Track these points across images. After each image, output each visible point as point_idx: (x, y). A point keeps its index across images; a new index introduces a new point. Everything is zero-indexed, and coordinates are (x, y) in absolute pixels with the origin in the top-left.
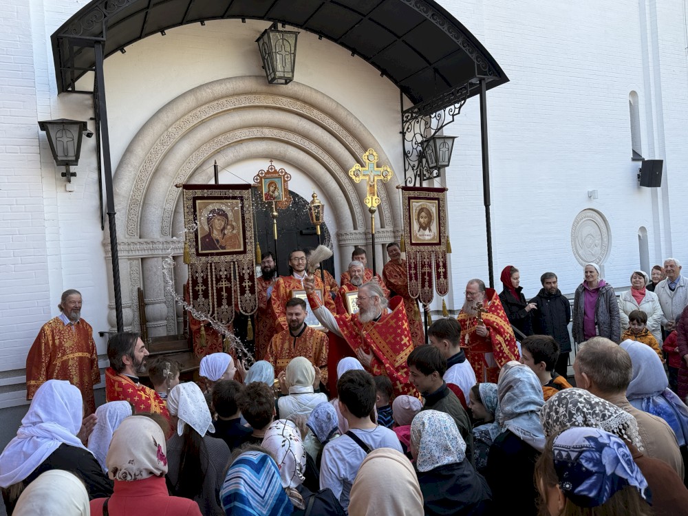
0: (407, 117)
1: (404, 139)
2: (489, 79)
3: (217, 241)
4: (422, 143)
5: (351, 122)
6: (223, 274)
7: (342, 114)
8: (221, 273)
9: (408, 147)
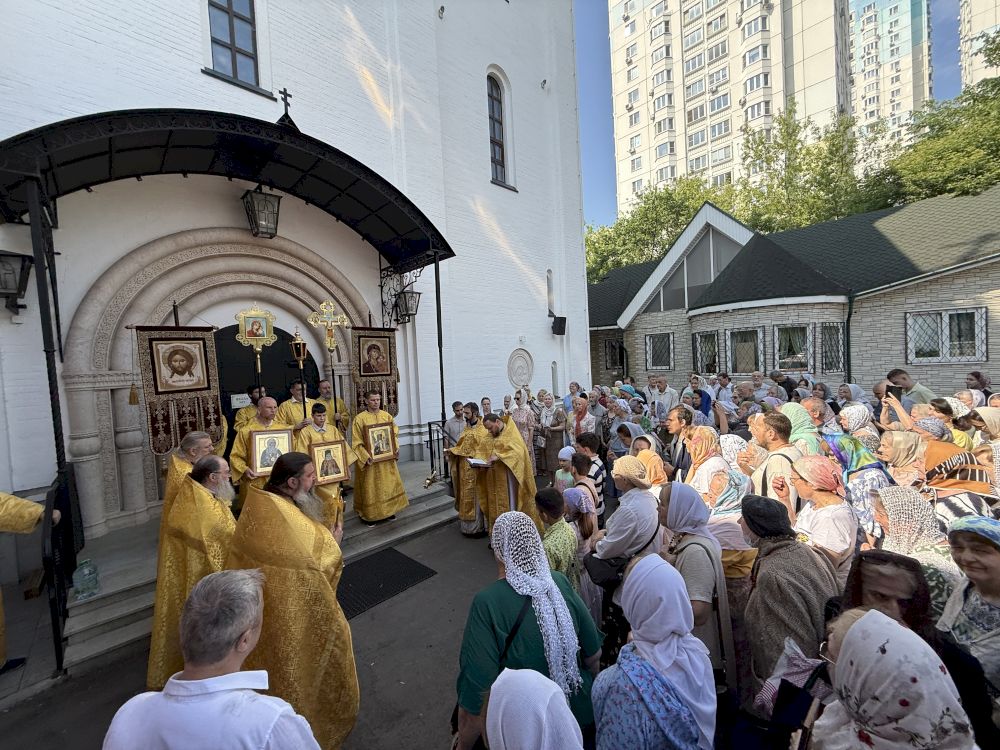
0: (385, 273)
1: (382, 291)
2: (442, 252)
5: (334, 274)
7: (326, 267)
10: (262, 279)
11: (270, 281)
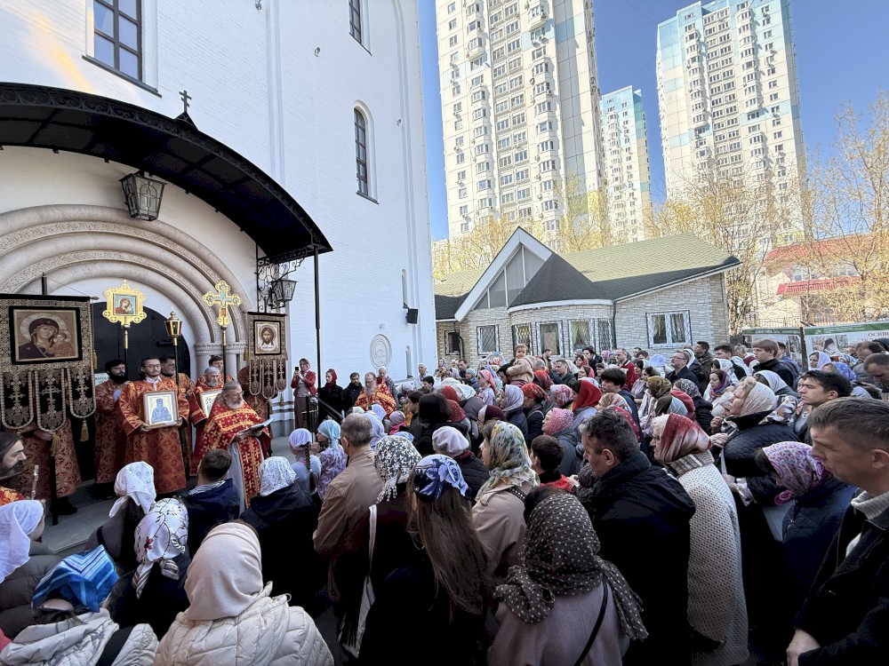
0: (260, 263)
1: (258, 278)
2: (321, 247)
3: (43, 349)
4: (272, 282)
6: (50, 381)
8: (47, 380)
9: (261, 284)
10: (135, 259)
11: (143, 261)
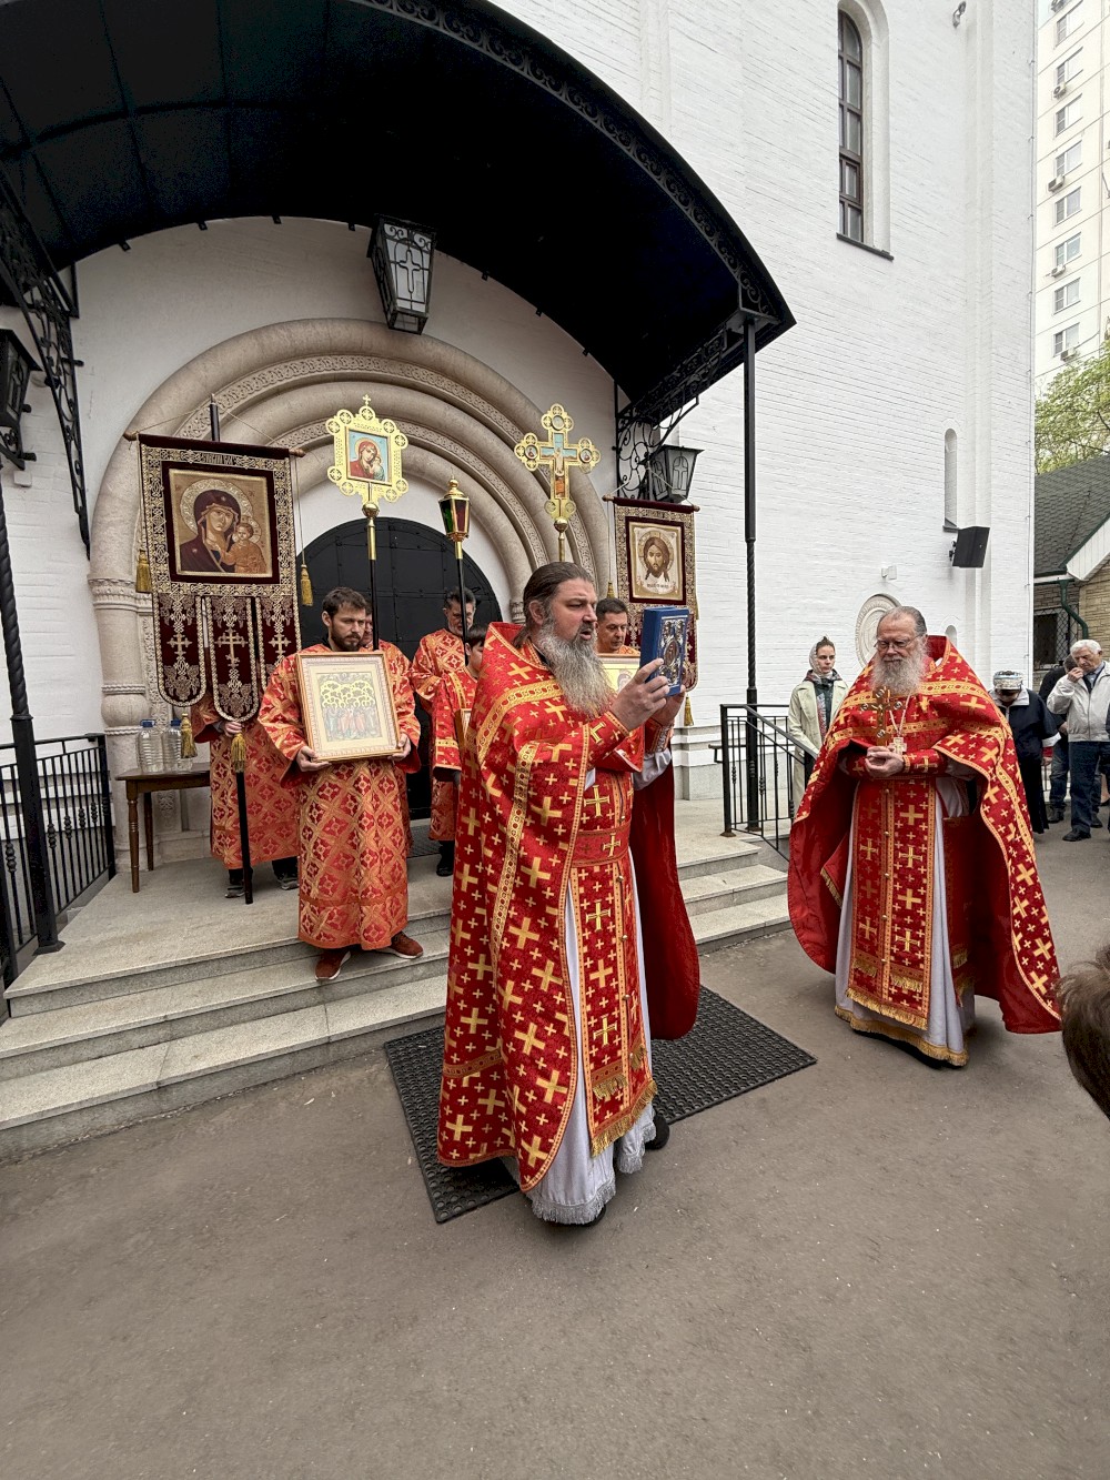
3: (216, 553)
6: (230, 620)
8: (225, 618)
